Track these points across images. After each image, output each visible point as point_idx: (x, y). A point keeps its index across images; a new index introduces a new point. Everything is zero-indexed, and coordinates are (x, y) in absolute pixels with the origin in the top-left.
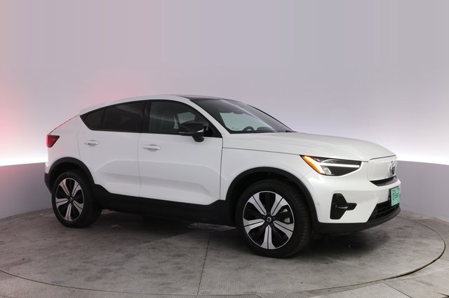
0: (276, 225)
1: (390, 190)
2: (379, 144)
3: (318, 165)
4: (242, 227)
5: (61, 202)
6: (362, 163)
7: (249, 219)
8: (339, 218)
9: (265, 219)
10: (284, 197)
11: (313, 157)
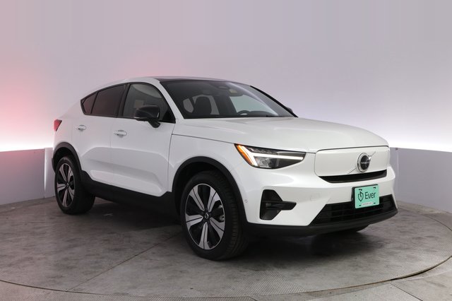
0: (212, 223)
1: (354, 189)
2: (370, 131)
3: (251, 155)
4: (184, 223)
5: (61, 187)
6: (307, 155)
7: (190, 214)
8: (271, 218)
9: (203, 215)
10: (217, 191)
11: (247, 147)
